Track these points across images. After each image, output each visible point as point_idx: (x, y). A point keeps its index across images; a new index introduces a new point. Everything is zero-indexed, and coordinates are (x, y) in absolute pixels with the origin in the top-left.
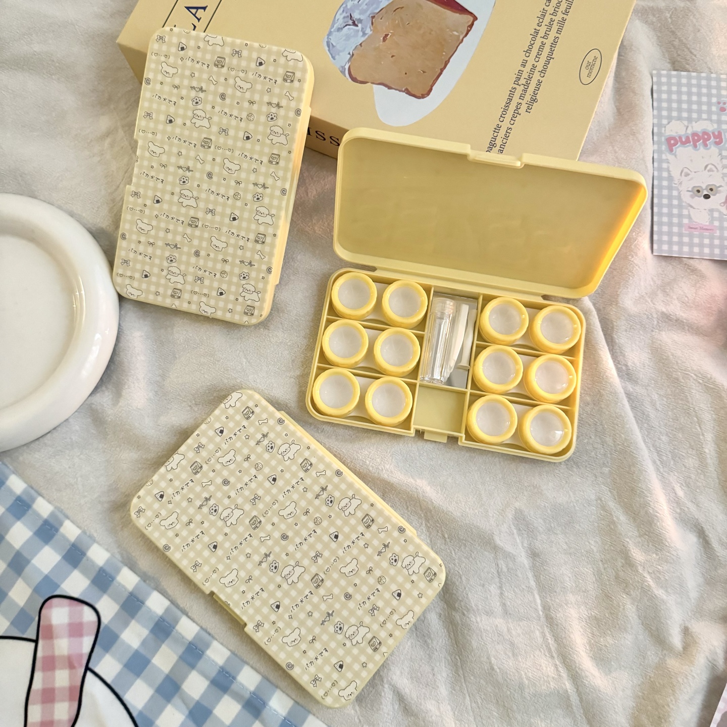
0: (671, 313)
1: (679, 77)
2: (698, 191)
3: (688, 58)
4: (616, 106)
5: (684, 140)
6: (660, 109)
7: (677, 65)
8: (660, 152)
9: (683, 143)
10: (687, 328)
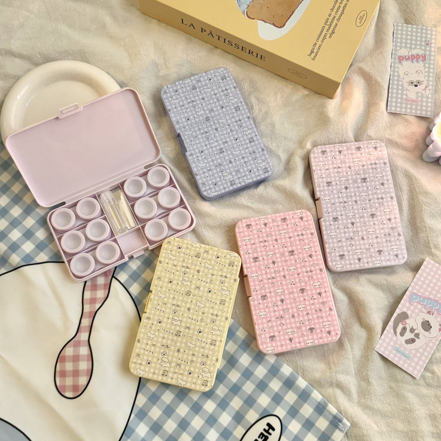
0: (393, 139)
1: (407, 27)
2: (412, 83)
3: (413, 18)
4: (375, 40)
6: (396, 42)
7: (407, 22)
8: (395, 63)
9: (407, 59)
10: (400, 147)
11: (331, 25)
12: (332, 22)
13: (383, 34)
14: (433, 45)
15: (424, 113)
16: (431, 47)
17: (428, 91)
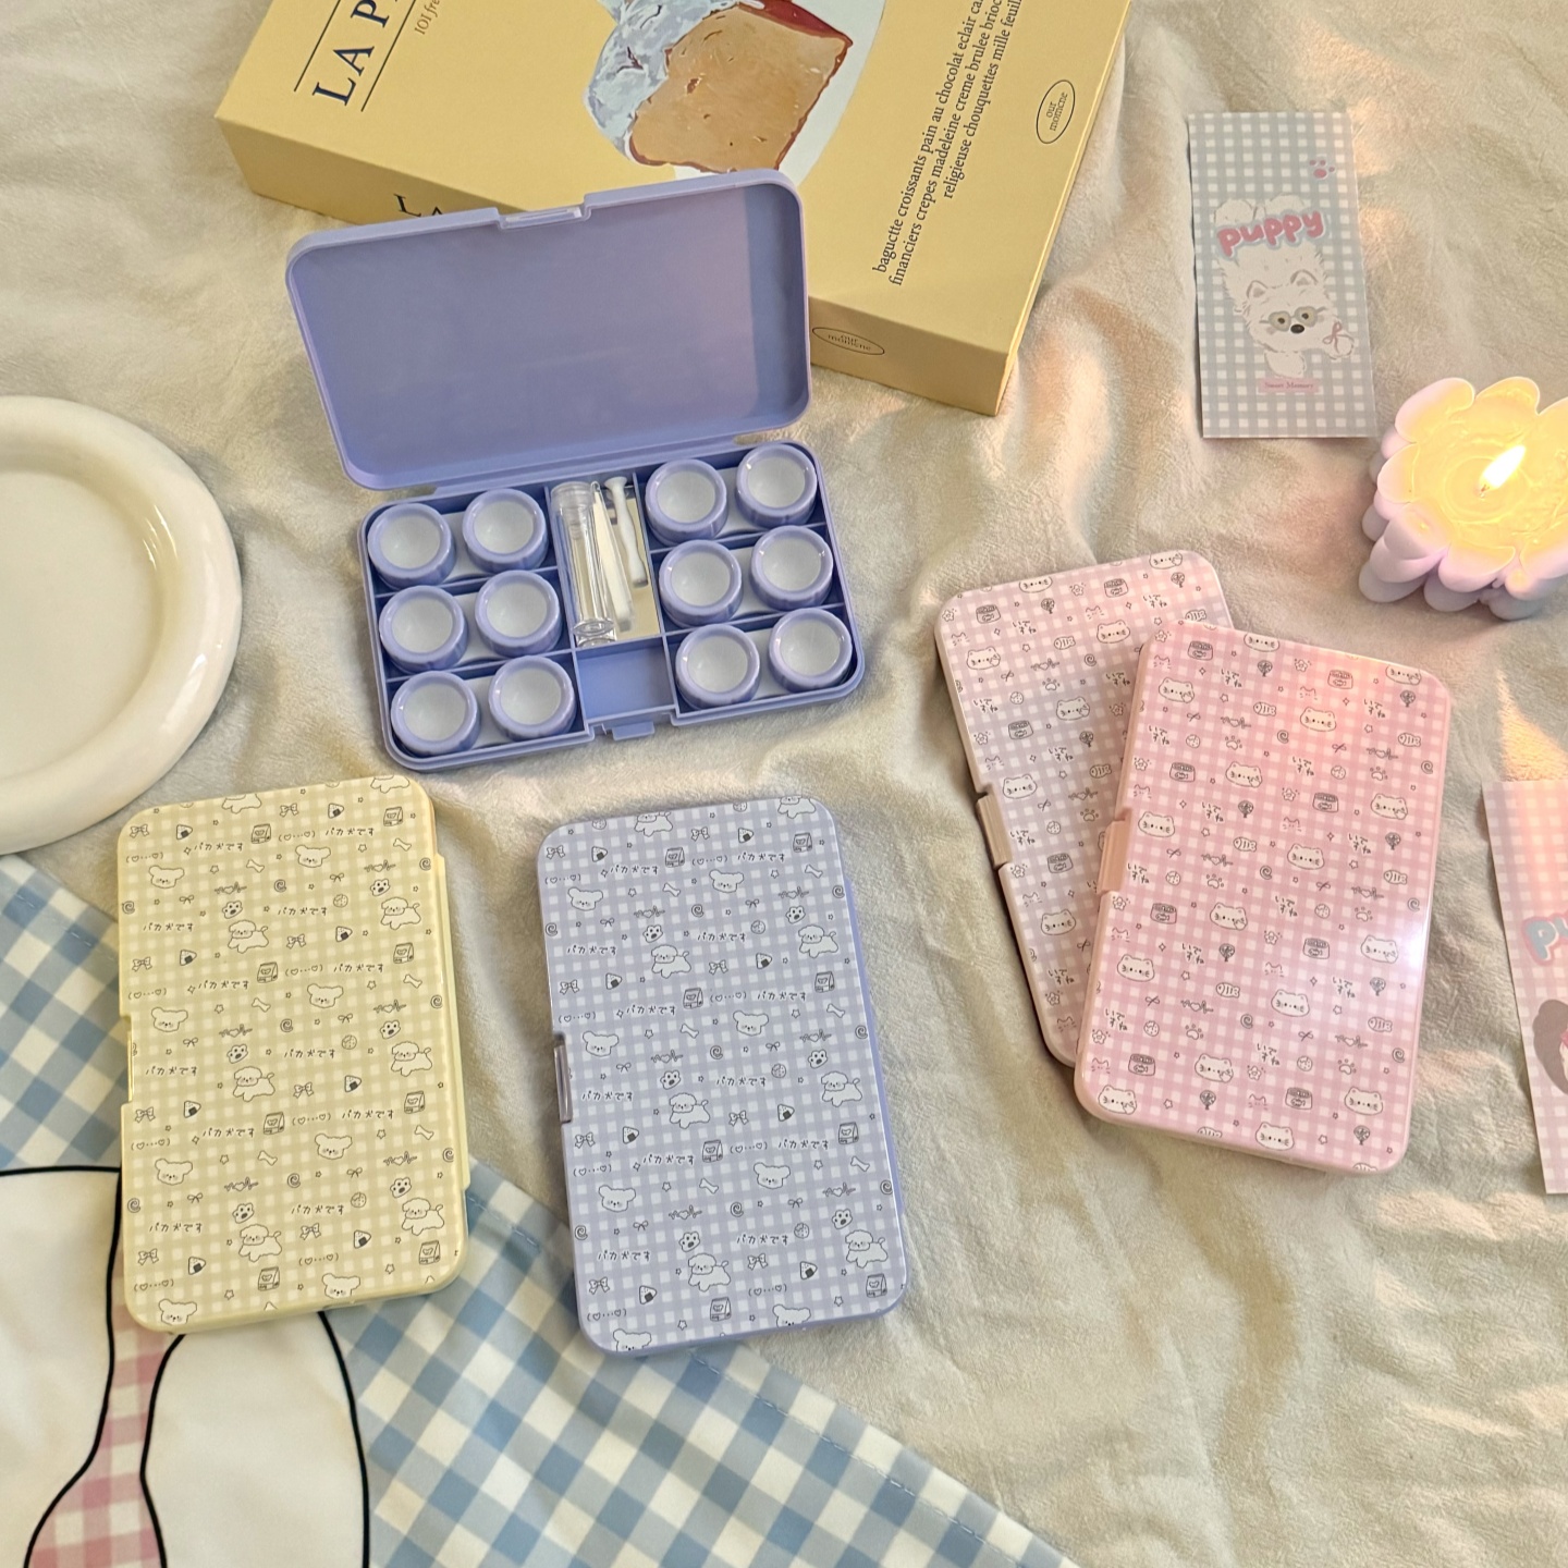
0: (1238, 536)
1: (1236, 123)
2: (1282, 321)
3: (1253, 86)
4: (1124, 183)
5: (1250, 232)
6: (1204, 181)
7: (1235, 102)
8: (1207, 257)
9: (1250, 239)
10: (1271, 561)
11: (945, 150)
12: (949, 139)
13: (1150, 160)
14: (1341, 174)
15: (1341, 423)
16: (1334, 182)
17: (1344, 345)
